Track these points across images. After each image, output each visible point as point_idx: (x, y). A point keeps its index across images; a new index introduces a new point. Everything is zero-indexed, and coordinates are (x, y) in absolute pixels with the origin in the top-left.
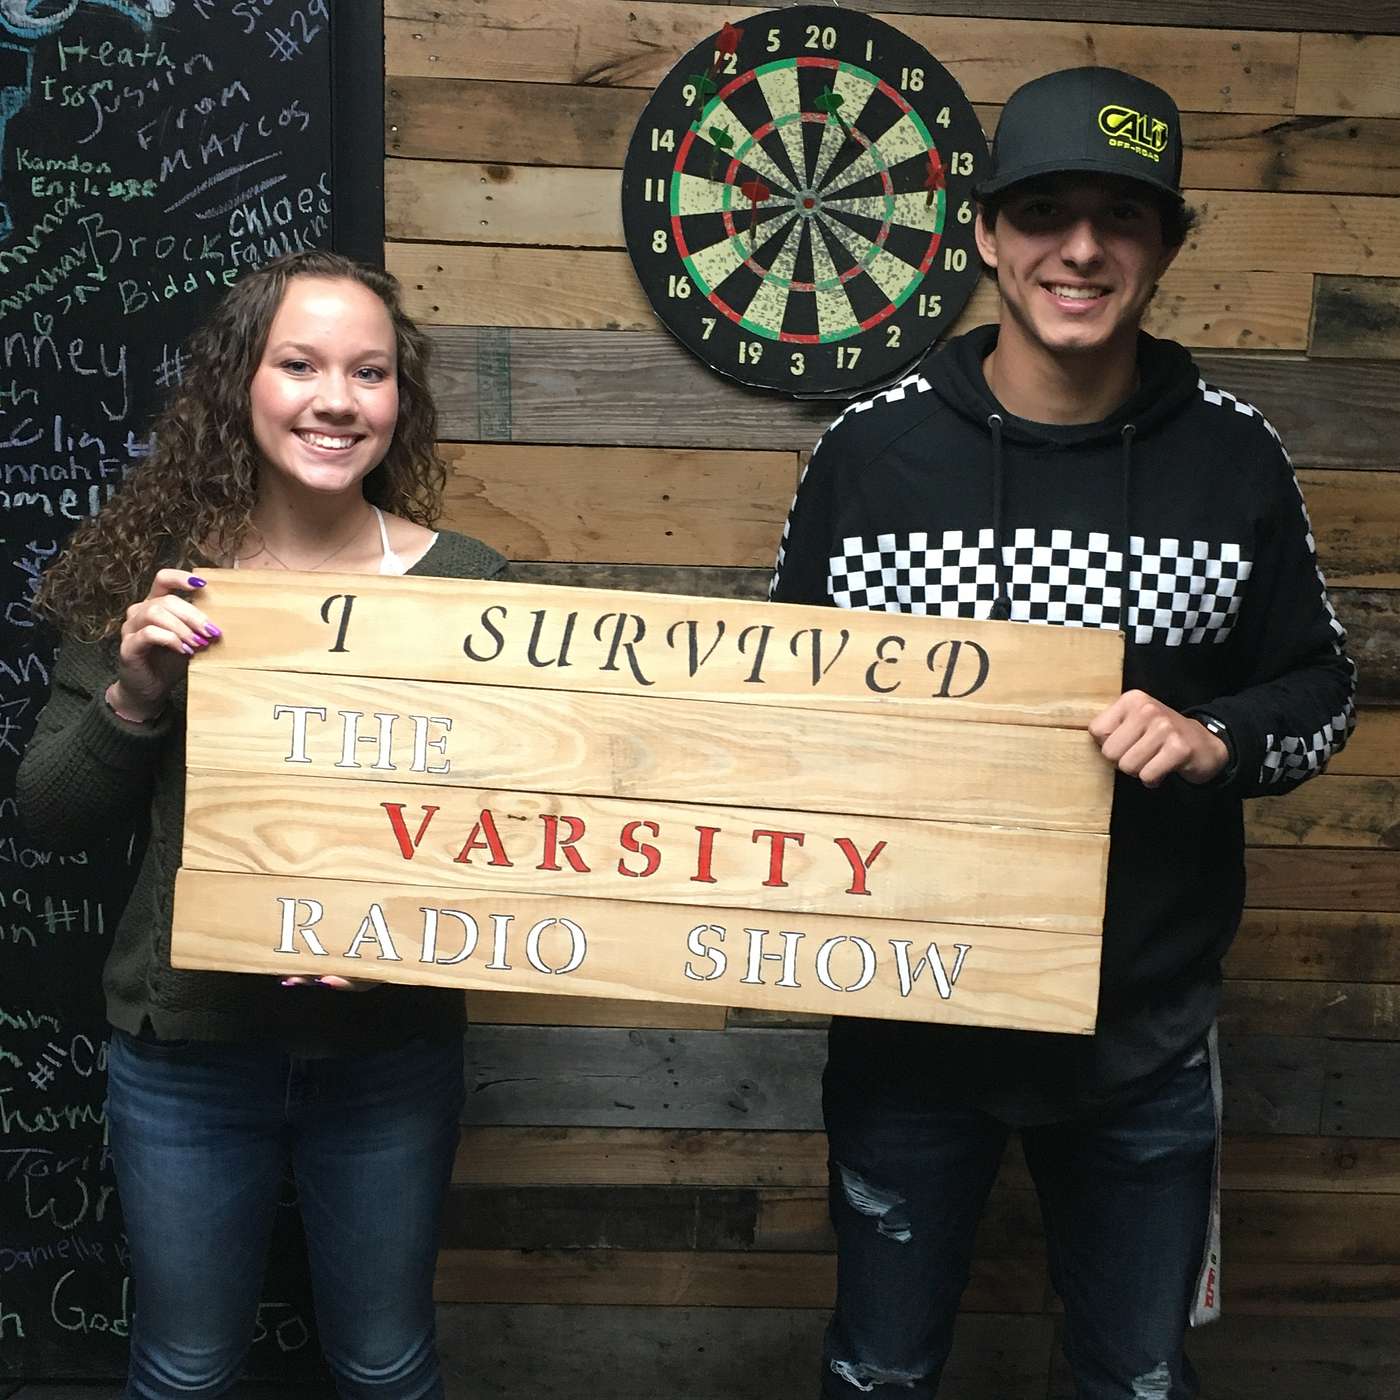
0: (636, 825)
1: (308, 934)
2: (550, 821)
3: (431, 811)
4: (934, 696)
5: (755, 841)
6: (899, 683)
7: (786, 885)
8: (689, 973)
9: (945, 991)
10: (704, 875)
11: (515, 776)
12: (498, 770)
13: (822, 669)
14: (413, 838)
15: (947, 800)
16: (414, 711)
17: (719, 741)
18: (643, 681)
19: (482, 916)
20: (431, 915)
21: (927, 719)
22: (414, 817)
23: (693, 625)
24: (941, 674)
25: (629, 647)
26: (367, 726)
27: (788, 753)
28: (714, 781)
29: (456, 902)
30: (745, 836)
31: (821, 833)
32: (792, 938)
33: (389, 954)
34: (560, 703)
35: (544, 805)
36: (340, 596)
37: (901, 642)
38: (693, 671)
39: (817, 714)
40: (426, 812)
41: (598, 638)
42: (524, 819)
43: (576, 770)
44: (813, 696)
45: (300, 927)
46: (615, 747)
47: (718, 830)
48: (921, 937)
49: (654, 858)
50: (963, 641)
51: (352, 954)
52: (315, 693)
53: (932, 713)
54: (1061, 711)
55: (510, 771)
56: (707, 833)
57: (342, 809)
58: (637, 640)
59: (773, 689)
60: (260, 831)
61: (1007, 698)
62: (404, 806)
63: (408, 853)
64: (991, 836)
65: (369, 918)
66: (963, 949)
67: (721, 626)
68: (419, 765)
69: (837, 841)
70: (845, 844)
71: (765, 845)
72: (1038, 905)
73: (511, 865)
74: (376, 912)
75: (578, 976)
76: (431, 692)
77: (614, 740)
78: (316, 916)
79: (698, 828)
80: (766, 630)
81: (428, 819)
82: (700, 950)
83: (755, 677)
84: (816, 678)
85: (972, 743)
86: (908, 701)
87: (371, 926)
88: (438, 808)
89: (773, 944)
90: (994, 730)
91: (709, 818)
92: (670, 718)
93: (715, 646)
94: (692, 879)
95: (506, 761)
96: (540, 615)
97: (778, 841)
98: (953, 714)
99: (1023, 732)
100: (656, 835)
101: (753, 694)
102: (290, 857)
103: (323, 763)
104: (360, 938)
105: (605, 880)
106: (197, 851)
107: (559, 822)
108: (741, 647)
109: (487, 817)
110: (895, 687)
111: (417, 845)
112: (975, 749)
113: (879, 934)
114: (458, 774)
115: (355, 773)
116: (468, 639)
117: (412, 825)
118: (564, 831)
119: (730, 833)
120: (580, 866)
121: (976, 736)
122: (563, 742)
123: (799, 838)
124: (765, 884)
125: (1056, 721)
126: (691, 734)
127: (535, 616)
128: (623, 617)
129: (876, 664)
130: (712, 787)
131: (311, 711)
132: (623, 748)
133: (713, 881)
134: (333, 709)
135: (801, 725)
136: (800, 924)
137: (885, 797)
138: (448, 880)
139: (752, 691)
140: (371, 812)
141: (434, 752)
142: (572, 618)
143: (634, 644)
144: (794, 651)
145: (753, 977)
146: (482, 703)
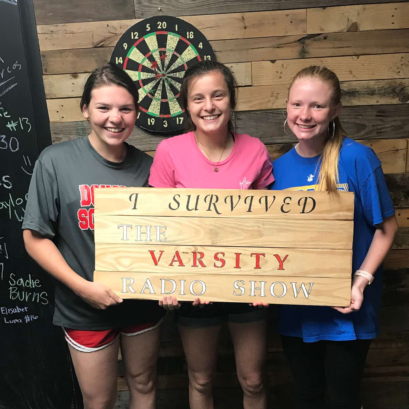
0: (218, 253)
1: (130, 287)
2: (195, 253)
4: (300, 213)
5: (251, 256)
6: (290, 210)
7: (261, 268)
8: (235, 294)
9: (307, 296)
10: (238, 266)
11: (184, 241)
12: (180, 240)
13: (268, 207)
14: (157, 260)
15: (305, 242)
16: (156, 225)
17: (240, 229)
18: (218, 213)
19: (177, 280)
20: (163, 281)
21: (298, 219)
22: (157, 254)
23: (231, 197)
24: (302, 207)
25: (214, 204)
26: (143, 229)
27: (260, 231)
28: (239, 240)
29: (170, 277)
30: (248, 255)
31: (270, 253)
32: (263, 283)
33: (152, 292)
34: (196, 221)
35: (193, 249)
36: (134, 194)
37: (290, 198)
38: (232, 210)
39: (267, 220)
40: (161, 252)
41: (206, 202)
42: (187, 253)
43: (202, 239)
44: (267, 215)
45: (128, 285)
46: (212, 232)
47: (241, 254)
48: (300, 281)
49: (224, 262)
50: (308, 197)
51: (142, 292)
52: (128, 221)
53: (300, 218)
54: (337, 215)
55: (182, 240)
56: (238, 255)
57: (138, 252)
58: (216, 202)
59: (255, 214)
60: (116, 259)
61: (321, 212)
62: (155, 251)
63: (156, 264)
64: (318, 252)
65: (146, 282)
66: (312, 284)
67: (239, 196)
68: (158, 239)
69: (274, 255)
70: (277, 256)
71: (254, 258)
72: (332, 270)
73: (184, 266)
74: (148, 281)
75: (204, 296)
76: (160, 219)
77: (211, 230)
78: (132, 283)
79: (235, 253)
80: (252, 197)
81: (161, 254)
82: (237, 287)
83: (249, 210)
84: (267, 210)
85: (312, 226)
86: (293, 215)
87: (147, 284)
88: (164, 251)
89: (258, 285)
90: (318, 222)
91: (238, 250)
92: (226, 223)
93: (238, 203)
94: (234, 268)
95: (180, 237)
96: (189, 196)
97: (258, 256)
98: (306, 218)
99: (326, 222)
100: (224, 256)
101: (250, 215)
102: (124, 267)
103: (132, 240)
104: (144, 288)
105: (210, 269)
106: (99, 266)
107: (197, 253)
108: (245, 203)
109: (177, 253)
111: (158, 262)
112: (313, 227)
113: (288, 280)
114: (169, 242)
115: (141, 242)
116: (170, 204)
117: (157, 256)
118: (198, 256)
119: (244, 255)
120: (203, 265)
121: (313, 224)
122: (197, 232)
123: (264, 255)
124: (254, 268)
125: (336, 218)
126: (232, 227)
128: (212, 195)
129: (284, 205)
130: (238, 242)
131: (128, 226)
132: (214, 233)
133: (240, 268)
134: (134, 225)
135: (263, 223)
136: (265, 279)
137: (287, 242)
138: (167, 271)
139: (249, 215)
140: (146, 253)
141: (162, 236)
142: (198, 197)
143: (215, 203)
144: (260, 202)
145: (252, 294)
146: (175, 221)
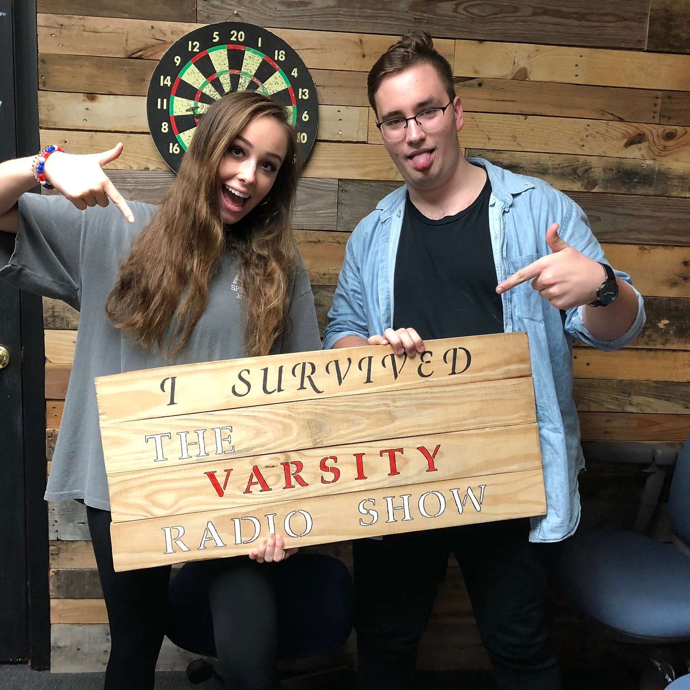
0: (326, 459)
1: (179, 543)
2: (286, 465)
3: (229, 472)
4: (449, 375)
5: (381, 456)
6: (433, 372)
7: (399, 473)
8: (362, 523)
9: (478, 508)
10: (361, 476)
11: (266, 447)
12: (258, 446)
13: (398, 371)
14: (222, 487)
15: (463, 421)
16: (214, 426)
17: (357, 413)
18: (318, 392)
19: (261, 516)
20: (237, 521)
21: (447, 385)
22: (221, 476)
23: (337, 362)
24: (450, 365)
25: (309, 377)
26: (192, 437)
27: (390, 413)
28: (359, 431)
29: (248, 512)
30: (376, 454)
31: (410, 447)
32: (406, 498)
33: (220, 544)
34: (282, 410)
35: (282, 458)
36: (169, 378)
37: (431, 353)
38: (340, 382)
39: (399, 392)
40: (226, 472)
41: (294, 376)
42: (273, 466)
43: (295, 438)
44: (397, 385)
45: (175, 540)
46: (310, 424)
47: (364, 454)
48: (464, 485)
49: (337, 473)
50: (457, 348)
51: (202, 547)
52: (163, 426)
53: (450, 383)
54: (506, 371)
55: (263, 446)
56: (359, 456)
57: (186, 479)
58: (312, 374)
59: (377, 385)
60: (148, 497)
61: (481, 369)
62: (216, 472)
63: (221, 494)
64: (486, 433)
65: (207, 529)
66: (483, 487)
67: (349, 360)
68: (220, 451)
69: (418, 449)
70: (422, 450)
71: (386, 458)
72: (512, 460)
73: (271, 489)
74: (210, 525)
75: (310, 536)
76: (220, 415)
77: (309, 422)
78: (181, 533)
79: (354, 455)
80: (370, 358)
81: (228, 476)
82: (365, 512)
83: (368, 380)
84: (396, 376)
85: (470, 393)
86: (437, 379)
87: (209, 532)
88: (232, 470)
89: (398, 502)
90: (478, 385)
91: (359, 449)
92: (333, 406)
93: (348, 370)
95: (261, 441)
96: (266, 370)
97: (392, 454)
98: (459, 381)
99: (492, 384)
100: (336, 462)
102: (162, 507)
103: (173, 459)
104: (204, 539)
105: (316, 487)
106: (118, 513)
107: (290, 464)
108: (360, 368)
109: (256, 470)
110: (432, 374)
111: (225, 490)
112: (472, 395)
113: (444, 487)
114: (239, 451)
115: (189, 460)
116: (234, 387)
117: (221, 480)
118: (293, 469)
119: (370, 455)
120: (303, 483)
121: (472, 389)
122: (286, 428)
123: (401, 450)
124: (389, 475)
125: (505, 376)
126: (344, 412)
127: (263, 371)
128: (304, 364)
129: (421, 364)
130: (358, 435)
131: (163, 435)
132: (314, 425)
133: (366, 478)
134: (174, 433)
135: (393, 399)
136: (408, 490)
137: (435, 424)
138: (238, 503)
139: (369, 388)
140: (200, 477)
141: (226, 443)
142: (281, 370)
143: (311, 376)
144: (384, 365)
145: (391, 519)
146: (245, 416)
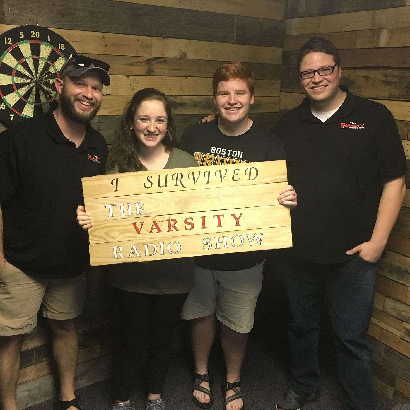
0: (188, 219)
1: (120, 254)
2: (169, 221)
3: (142, 223)
4: (247, 180)
5: (214, 218)
7: (222, 226)
8: (204, 249)
9: (259, 243)
10: (204, 227)
11: (160, 212)
12: (156, 212)
13: (222, 178)
14: (139, 229)
15: (253, 202)
16: (136, 202)
17: (203, 197)
18: (184, 187)
19: (157, 243)
20: (146, 246)
21: (246, 185)
22: (139, 225)
23: (193, 173)
24: (248, 175)
25: (180, 180)
26: (125, 206)
28: (203, 206)
29: (151, 242)
30: (211, 217)
32: (225, 238)
33: (138, 255)
34: (167, 195)
35: (167, 217)
36: (115, 179)
37: (239, 170)
38: (195, 183)
39: (223, 188)
41: (173, 179)
42: (163, 221)
43: (172, 209)
44: (221, 184)
45: (118, 253)
47: (206, 217)
48: (252, 233)
49: (193, 226)
50: (252, 167)
51: (130, 257)
52: (112, 201)
53: (248, 184)
54: (275, 179)
55: (158, 211)
56: (203, 218)
57: (123, 226)
58: (181, 178)
59: (212, 184)
60: (106, 233)
61: (263, 178)
62: (136, 223)
63: (139, 233)
64: (264, 208)
65: (133, 248)
66: (262, 234)
67: (199, 172)
68: (138, 213)
69: (231, 215)
70: (233, 215)
71: (216, 219)
72: (276, 221)
73: (162, 232)
74: (134, 246)
75: (180, 253)
76: (138, 197)
77: (180, 201)
78: (121, 250)
79: (201, 217)
80: (209, 172)
81: (142, 225)
82: (206, 243)
83: (208, 182)
84: (222, 181)
86: (242, 182)
87: (133, 250)
88: (144, 222)
89: (221, 239)
90: (261, 185)
91: (203, 214)
92: (191, 194)
93: (198, 177)
94: (202, 228)
95: (157, 209)
96: (159, 176)
97: (219, 217)
98: (252, 184)
100: (192, 220)
101: (208, 186)
102: (113, 238)
103: (117, 216)
104: (131, 253)
105: (183, 231)
106: (93, 240)
107: (171, 221)
108: (204, 176)
109: (155, 222)
110: (239, 180)
111: (140, 231)
112: (258, 190)
113: (244, 234)
114: (147, 214)
115: (125, 217)
116: (145, 184)
117: (139, 227)
118: (172, 223)
119: (208, 217)
120: (177, 229)
121: (258, 187)
122: (169, 204)
123: (223, 216)
124: (217, 227)
125: (274, 182)
126: (196, 197)
128: (178, 174)
129: (234, 175)
131: (112, 205)
132: (182, 203)
133: (206, 228)
134: (117, 204)
135: (220, 191)
136: (226, 234)
137: (240, 204)
138: (149, 238)
140: (129, 225)
141: (141, 210)
142: (167, 176)
144: (216, 175)
145: (218, 247)
146: (150, 197)
